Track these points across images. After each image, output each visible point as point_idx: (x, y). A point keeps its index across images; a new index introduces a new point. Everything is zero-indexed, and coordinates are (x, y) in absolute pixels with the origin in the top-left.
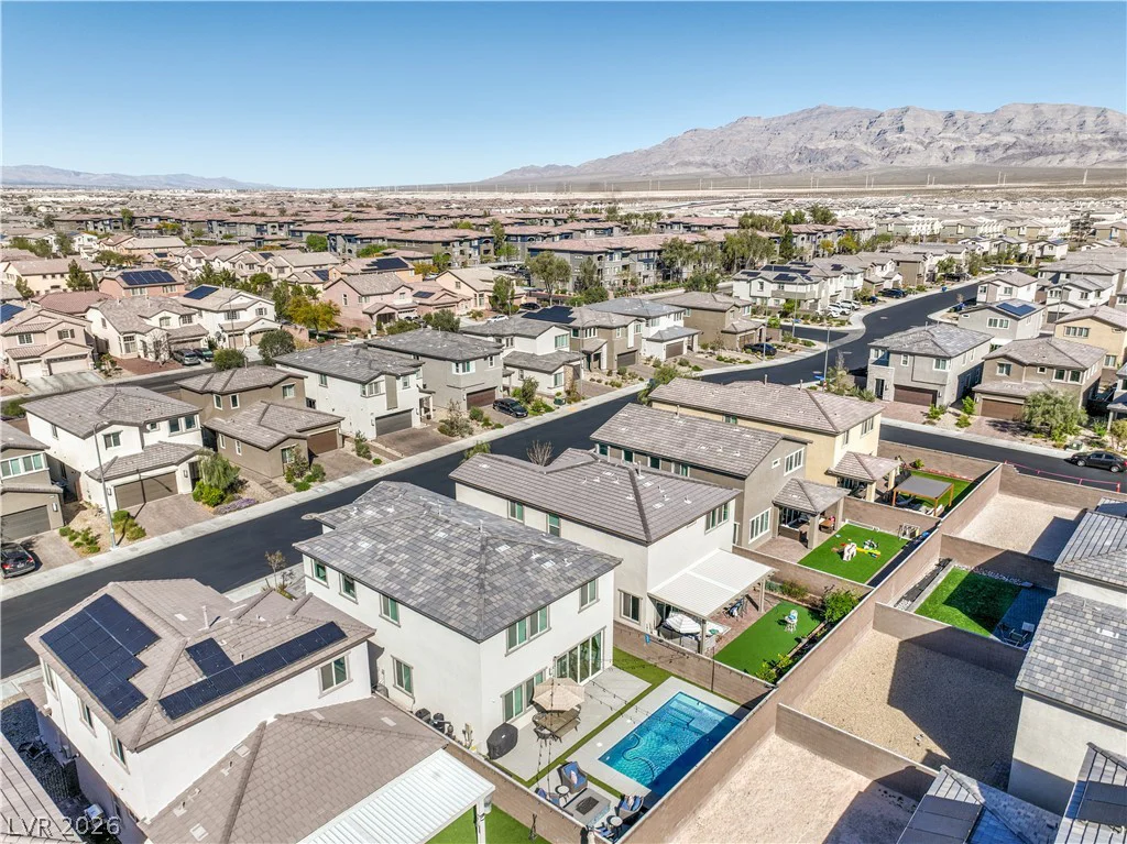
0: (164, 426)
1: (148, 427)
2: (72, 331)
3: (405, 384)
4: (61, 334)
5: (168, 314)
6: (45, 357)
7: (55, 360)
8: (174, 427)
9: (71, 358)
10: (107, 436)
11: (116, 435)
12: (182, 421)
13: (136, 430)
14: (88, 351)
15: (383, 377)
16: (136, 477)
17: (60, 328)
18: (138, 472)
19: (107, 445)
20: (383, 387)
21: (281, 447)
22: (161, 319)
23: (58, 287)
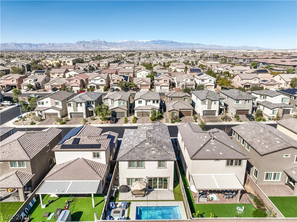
0: (152, 101)
1: (148, 101)
2: (167, 80)
3: (215, 103)
4: (165, 81)
5: (188, 79)
6: (160, 85)
7: (162, 86)
8: (154, 102)
9: (165, 86)
10: (139, 101)
11: (141, 101)
12: (156, 101)
13: (145, 101)
14: (169, 85)
15: (207, 100)
16: (141, 111)
17: (165, 79)
18: (142, 110)
19: (139, 103)
20: (207, 103)
21: (172, 112)
22: (186, 80)
23: (182, 71)
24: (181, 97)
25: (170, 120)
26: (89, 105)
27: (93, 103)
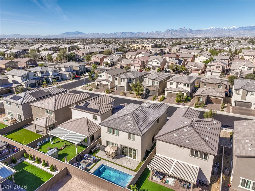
0: (183, 84)
1: (180, 84)
2: (219, 67)
3: (252, 95)
4: (217, 67)
5: (245, 67)
6: (211, 71)
7: (214, 72)
8: (185, 85)
9: (217, 72)
10: (171, 83)
11: (173, 83)
12: (187, 85)
13: (176, 83)
14: (220, 72)
15: (242, 90)
16: (171, 92)
17: (217, 65)
18: (171, 91)
19: (171, 85)
20: (241, 93)
21: (198, 96)
22: (242, 68)
23: (251, 59)
24: (215, 84)
25: (194, 105)
26: (130, 82)
27: (134, 80)
